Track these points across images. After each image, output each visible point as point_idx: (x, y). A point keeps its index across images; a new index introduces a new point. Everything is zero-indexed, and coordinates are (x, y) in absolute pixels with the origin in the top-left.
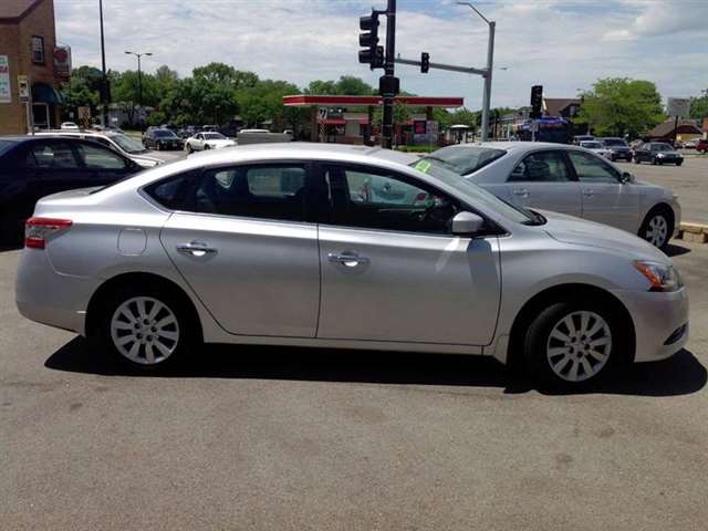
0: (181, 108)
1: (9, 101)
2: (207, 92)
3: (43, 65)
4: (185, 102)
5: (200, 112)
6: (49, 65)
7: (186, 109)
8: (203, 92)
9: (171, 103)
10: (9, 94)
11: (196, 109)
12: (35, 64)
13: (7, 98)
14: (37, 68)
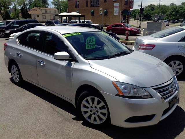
0: (172, 15)
1: (118, 15)
2: (181, 9)
3: (127, 5)
4: (174, 13)
5: (178, 16)
6: (128, 5)
7: (173, 15)
8: (180, 10)
9: (169, 13)
10: (118, 13)
11: (176, 15)
12: (125, 5)
13: (117, 14)
14: (125, 6)
